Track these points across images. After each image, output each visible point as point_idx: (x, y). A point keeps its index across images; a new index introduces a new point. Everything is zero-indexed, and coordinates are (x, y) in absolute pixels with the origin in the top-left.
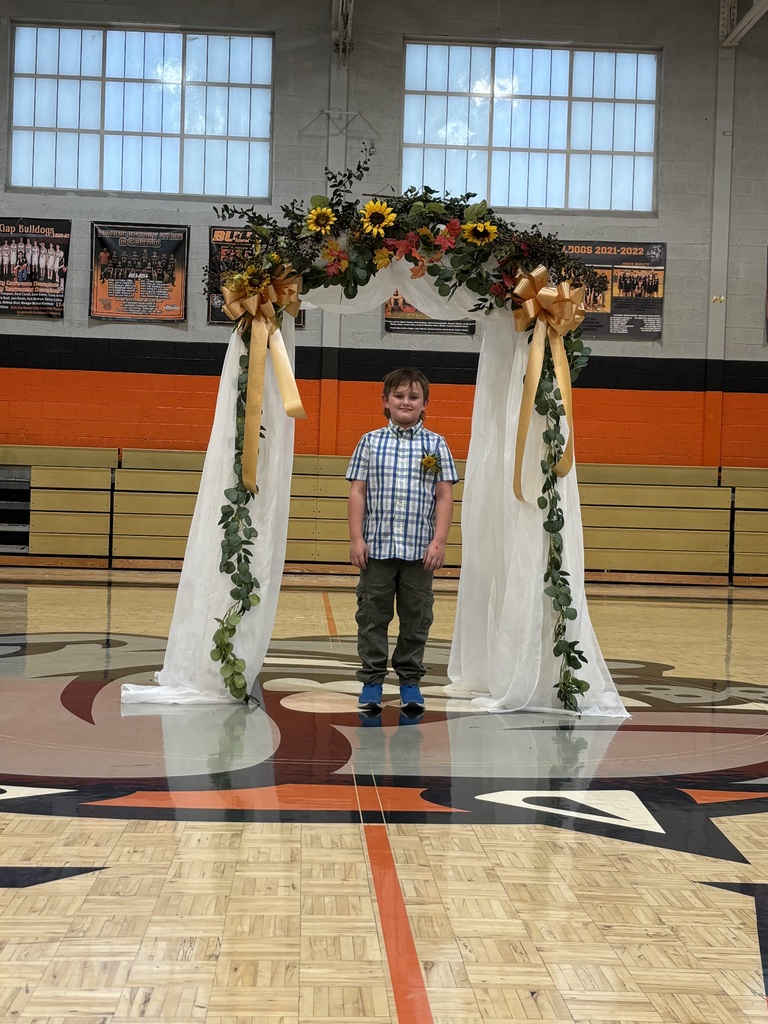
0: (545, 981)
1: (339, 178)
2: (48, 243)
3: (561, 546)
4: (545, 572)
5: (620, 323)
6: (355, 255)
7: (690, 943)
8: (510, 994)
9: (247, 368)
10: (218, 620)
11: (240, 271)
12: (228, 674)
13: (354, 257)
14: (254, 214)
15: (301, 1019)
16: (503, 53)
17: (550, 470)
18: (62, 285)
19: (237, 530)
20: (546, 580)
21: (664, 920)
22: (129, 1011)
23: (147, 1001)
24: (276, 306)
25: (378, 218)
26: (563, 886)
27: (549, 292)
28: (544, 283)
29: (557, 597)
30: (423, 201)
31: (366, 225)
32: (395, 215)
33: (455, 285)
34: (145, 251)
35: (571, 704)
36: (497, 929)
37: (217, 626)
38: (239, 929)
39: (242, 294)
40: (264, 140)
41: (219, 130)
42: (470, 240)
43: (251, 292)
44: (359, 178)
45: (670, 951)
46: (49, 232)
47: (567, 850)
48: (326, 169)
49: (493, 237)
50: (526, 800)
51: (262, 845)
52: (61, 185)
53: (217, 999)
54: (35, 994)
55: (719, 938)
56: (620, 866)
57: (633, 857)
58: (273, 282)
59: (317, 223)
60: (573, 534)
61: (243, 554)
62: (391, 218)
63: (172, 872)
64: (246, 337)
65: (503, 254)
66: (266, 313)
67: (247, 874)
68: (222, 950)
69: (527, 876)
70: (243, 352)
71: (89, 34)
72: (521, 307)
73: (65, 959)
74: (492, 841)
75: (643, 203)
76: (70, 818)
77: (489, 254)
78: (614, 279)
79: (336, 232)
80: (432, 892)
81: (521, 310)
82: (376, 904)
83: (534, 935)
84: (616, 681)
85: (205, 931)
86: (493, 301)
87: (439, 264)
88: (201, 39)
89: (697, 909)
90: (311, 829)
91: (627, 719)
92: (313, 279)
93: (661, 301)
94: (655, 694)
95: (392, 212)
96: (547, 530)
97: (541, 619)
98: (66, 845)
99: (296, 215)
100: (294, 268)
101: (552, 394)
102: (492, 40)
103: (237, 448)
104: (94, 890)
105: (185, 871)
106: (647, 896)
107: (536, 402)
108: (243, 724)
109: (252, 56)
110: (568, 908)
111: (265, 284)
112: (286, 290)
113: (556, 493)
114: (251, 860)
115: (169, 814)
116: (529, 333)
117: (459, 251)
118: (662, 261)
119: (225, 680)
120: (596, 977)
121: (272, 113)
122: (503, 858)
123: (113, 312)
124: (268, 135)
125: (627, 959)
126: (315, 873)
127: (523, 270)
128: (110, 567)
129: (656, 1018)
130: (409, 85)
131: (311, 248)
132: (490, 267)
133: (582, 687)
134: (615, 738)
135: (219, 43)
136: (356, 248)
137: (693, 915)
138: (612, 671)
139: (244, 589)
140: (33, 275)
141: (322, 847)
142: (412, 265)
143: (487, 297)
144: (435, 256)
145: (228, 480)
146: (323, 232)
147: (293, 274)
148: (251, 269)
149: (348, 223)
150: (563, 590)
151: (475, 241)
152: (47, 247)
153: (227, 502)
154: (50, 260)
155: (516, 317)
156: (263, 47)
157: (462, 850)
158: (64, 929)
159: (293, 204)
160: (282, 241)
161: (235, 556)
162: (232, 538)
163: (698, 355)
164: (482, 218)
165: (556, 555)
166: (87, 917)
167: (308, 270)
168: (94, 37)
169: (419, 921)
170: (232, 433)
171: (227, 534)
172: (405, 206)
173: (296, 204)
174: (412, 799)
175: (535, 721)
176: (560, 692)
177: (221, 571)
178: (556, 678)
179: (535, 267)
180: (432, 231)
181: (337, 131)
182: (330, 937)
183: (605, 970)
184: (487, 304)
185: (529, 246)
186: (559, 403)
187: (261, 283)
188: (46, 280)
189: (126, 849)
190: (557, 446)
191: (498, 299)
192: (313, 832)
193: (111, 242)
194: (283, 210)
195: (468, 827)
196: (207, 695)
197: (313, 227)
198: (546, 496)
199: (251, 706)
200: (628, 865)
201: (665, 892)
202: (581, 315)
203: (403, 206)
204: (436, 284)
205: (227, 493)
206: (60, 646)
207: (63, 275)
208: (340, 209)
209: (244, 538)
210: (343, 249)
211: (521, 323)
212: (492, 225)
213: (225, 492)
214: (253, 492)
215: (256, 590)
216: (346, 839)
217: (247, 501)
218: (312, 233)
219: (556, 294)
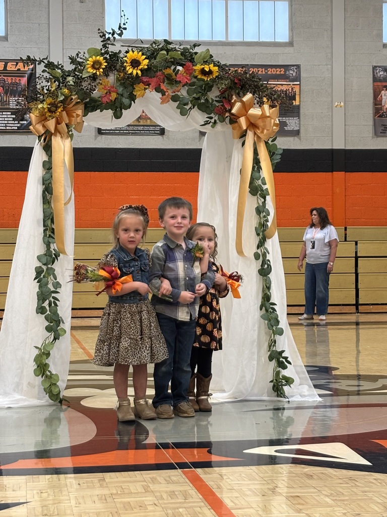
1: (107, 36)
3: (270, 285)
4: (260, 304)
6: (122, 89)
9: (49, 169)
10: (37, 347)
11: (42, 102)
12: (47, 385)
13: (120, 90)
14: (48, 62)
17: (261, 234)
19: (47, 284)
20: (261, 309)
24: (67, 125)
25: (136, 63)
26: (322, 495)
27: (255, 111)
28: (251, 105)
29: (269, 320)
30: (166, 50)
31: (128, 68)
32: (147, 61)
33: (190, 108)
35: (282, 393)
37: (37, 352)
39: (43, 118)
42: (199, 77)
43: (50, 116)
44: (120, 35)
47: (315, 477)
48: (98, 29)
49: (215, 74)
50: (276, 451)
51: (121, 485)
56: (351, 483)
57: (357, 478)
58: (64, 108)
59: (93, 67)
60: (278, 276)
61: (53, 300)
62: (145, 63)
63: (73, 502)
64: (48, 148)
65: (223, 86)
66: (61, 131)
67: (122, 500)
69: (297, 491)
70: (45, 158)
72: (237, 122)
74: (266, 474)
75: (283, 35)
77: (212, 86)
79: (106, 74)
80: (244, 503)
81: (236, 124)
86: (216, 118)
87: (179, 94)
90: (149, 474)
91: (320, 402)
92: (91, 106)
93: (298, 107)
94: (333, 386)
95: (146, 58)
96: (261, 275)
97: (256, 337)
99: (78, 62)
100: (79, 99)
101: (260, 181)
103: (44, 226)
104: (29, 514)
105: (81, 501)
106: (375, 498)
107: (249, 187)
110: (330, 506)
111: (59, 110)
112: (75, 115)
113: (266, 249)
114: (119, 492)
116: (242, 139)
117: (192, 84)
118: (298, 78)
119: (45, 390)
122: (278, 483)
126: (165, 497)
127: (236, 97)
131: (90, 84)
132: (213, 95)
133: (289, 381)
134: (312, 414)
136: (121, 84)
139: (54, 325)
141: (161, 483)
142: (160, 95)
143: (212, 115)
144: (175, 88)
145: (40, 249)
146: (98, 73)
147: (78, 103)
148: (49, 100)
149: (115, 67)
150: (273, 315)
151: (203, 77)
153: (39, 264)
155: (233, 129)
157: (250, 480)
159: (77, 55)
160: (70, 80)
161: (47, 302)
162: (44, 289)
163: (327, 146)
164: (207, 61)
165: (267, 291)
167: (88, 100)
170: (41, 216)
171: (40, 287)
172: (153, 54)
173: (79, 55)
174: (203, 455)
176: (274, 386)
177: (37, 313)
178: (271, 376)
179: (244, 95)
180: (174, 72)
184: (213, 121)
185: (240, 80)
186: (265, 187)
187: (56, 110)
190: (265, 217)
191: (220, 117)
194: (70, 58)
195: (247, 468)
197: (91, 70)
202: (277, 126)
203: (152, 54)
204: (178, 108)
205: (39, 258)
208: (108, 57)
209: (52, 289)
210: (112, 85)
211: (237, 133)
212: (214, 66)
213: (38, 257)
214: (57, 256)
215: (62, 325)
216: (174, 478)
217: (53, 263)
218: (90, 74)
219: (260, 113)
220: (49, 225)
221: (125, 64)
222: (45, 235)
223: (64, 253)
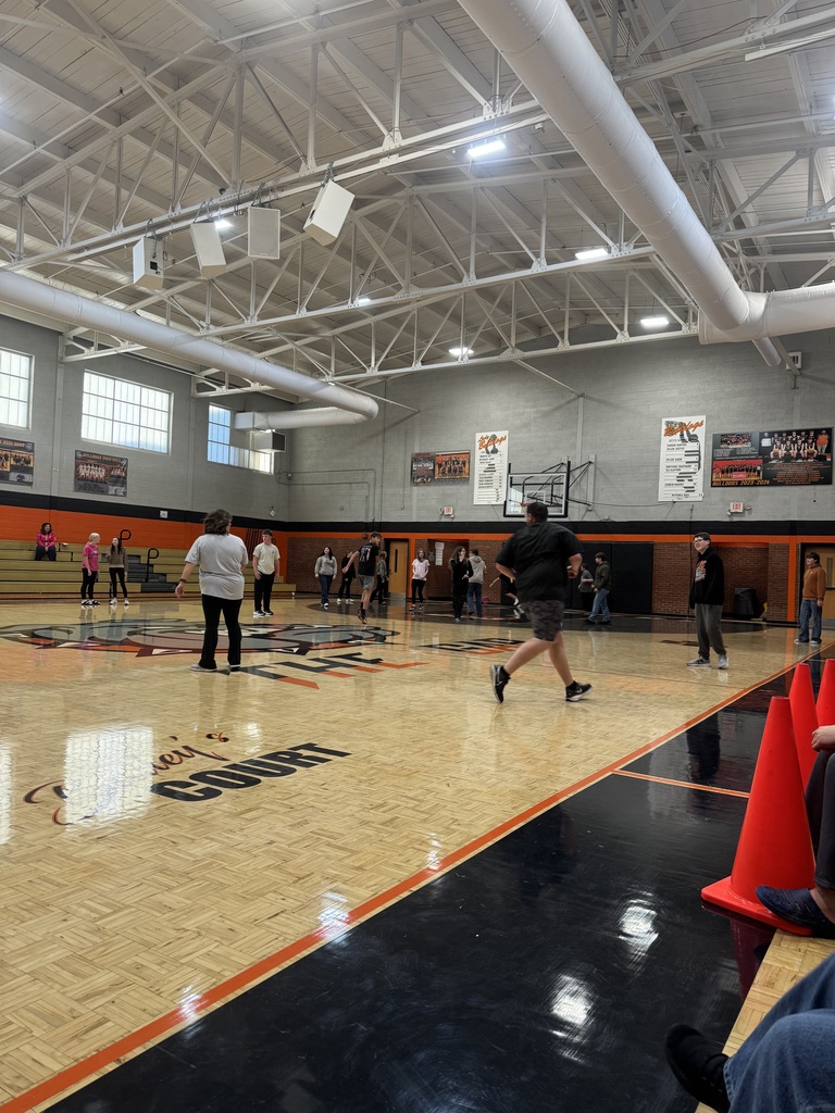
5: (13, 476)
75: (22, 424)
78: (11, 456)
93: (32, 468)
118: (32, 451)
163: (48, 494)
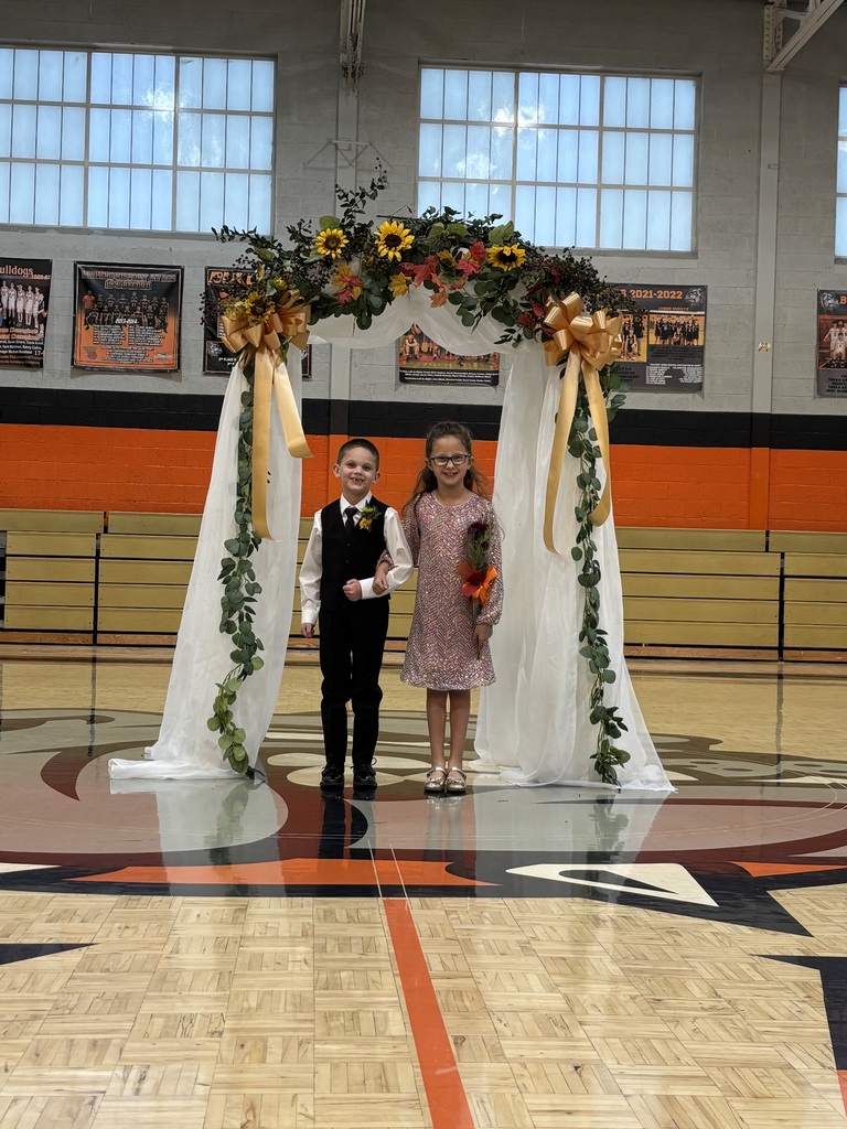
0: (592, 1055)
1: (351, 197)
2: (26, 285)
3: (598, 602)
4: (580, 630)
5: (657, 373)
6: (369, 281)
7: (750, 1017)
8: (551, 1069)
9: (251, 405)
10: (219, 685)
11: (241, 299)
12: (228, 745)
13: (367, 282)
14: (257, 236)
15: (316, 1096)
16: (527, 79)
17: (585, 518)
18: (42, 332)
19: (239, 585)
20: (581, 639)
21: (719, 993)
22: (122, 1090)
23: (142, 1079)
24: (281, 337)
25: (394, 241)
26: (607, 960)
27: (583, 322)
28: (577, 312)
29: (594, 658)
30: (444, 223)
31: (381, 248)
32: (412, 237)
33: (479, 314)
34: (134, 294)
35: (610, 776)
36: (536, 1003)
37: (216, 692)
38: (246, 1005)
39: (243, 323)
40: (265, 172)
41: (216, 162)
42: (495, 265)
43: (253, 321)
44: (373, 197)
45: (729, 1025)
46: (27, 273)
47: (609, 924)
48: (337, 186)
49: (521, 261)
50: (562, 874)
51: (268, 920)
52: (40, 222)
53: (222, 1076)
54: (15, 1073)
55: (783, 1011)
56: (669, 939)
57: (683, 930)
58: (277, 310)
59: (326, 245)
60: (611, 588)
61: (245, 612)
62: (408, 241)
63: (169, 948)
64: (249, 372)
65: (533, 281)
66: (271, 344)
67: (253, 949)
68: (226, 1027)
69: (565, 950)
70: (246, 388)
71: (71, 56)
72: (552, 338)
73: (49, 1037)
74: (527, 915)
75: (682, 241)
76: (52, 895)
77: (516, 281)
78: (650, 325)
79: (347, 256)
80: (462, 966)
81: (552, 343)
82: (398, 979)
83: (577, 1010)
84: (661, 755)
85: (206, 1008)
86: (521, 332)
87: (462, 291)
88: (196, 62)
89: (759, 982)
90: (325, 903)
91: (672, 793)
92: (322, 308)
93: (702, 349)
94: (701, 768)
95: (410, 234)
96: (583, 584)
97: (575, 683)
98: (47, 922)
99: (303, 237)
100: (301, 295)
101: (587, 434)
102: (515, 63)
103: (239, 494)
104: (80, 967)
105: (183, 946)
106: (701, 970)
107: (569, 443)
108: (244, 800)
109: (252, 81)
110: (613, 981)
111: (269, 312)
112: (293, 320)
113: (592, 543)
114: (257, 935)
115: (162, 889)
116: (561, 367)
117: (483, 277)
118: (702, 306)
119: (224, 752)
120: (647, 1052)
121: (274, 144)
122: (539, 931)
123: (98, 362)
124: (269, 168)
125: (682, 1032)
126: (329, 948)
127: (554, 298)
128: (95, 643)
129: (715, 1092)
130: (423, 115)
131: (320, 273)
132: (518, 294)
133: (622, 757)
134: (660, 812)
135: (215, 66)
136: (369, 274)
137: (750, 988)
138: (657, 745)
139: (246, 652)
140: (10, 321)
141: (337, 921)
142: (431, 292)
143: (515, 327)
144: (457, 283)
145: (229, 530)
146: (333, 255)
147: (299, 302)
148: (254, 296)
149: (361, 246)
151: (501, 266)
152: (26, 290)
153: (227, 555)
154: (29, 304)
155: (547, 349)
156: (264, 71)
157: (494, 924)
158: (48, 1006)
159: (300, 224)
160: (288, 265)
161: (236, 615)
162: (233, 595)
163: (744, 408)
164: (509, 241)
165: (592, 611)
166: (73, 994)
167: (316, 298)
168: (77, 59)
169: (447, 995)
170: (234, 478)
171: (227, 590)
172: (424, 228)
173: (303, 225)
174: (436, 873)
175: (569, 795)
176: (598, 764)
177: (221, 632)
178: (594, 748)
179: (567, 295)
180: (454, 254)
181: (346, 163)
182: (348, 1012)
183: (655, 1043)
184: (515, 336)
185: (561, 272)
186: (594, 444)
187: (264, 311)
188: (24, 326)
189: (117, 925)
190: (592, 492)
191: (527, 330)
192: (325, 907)
193: (98, 286)
194: (290, 231)
195: (500, 900)
196: (205, 769)
197: (322, 251)
198: (580, 546)
199: (257, 781)
200: (678, 939)
201: (718, 964)
202: (618, 347)
203: (422, 228)
204: (458, 313)
205: (228, 545)
206: (41, 721)
207: (43, 320)
208: (352, 230)
209: (246, 595)
210: (355, 275)
211: (553, 356)
212: (518, 248)
213: (226, 543)
214: (257, 542)
215: (259, 653)
216: (364, 913)
217: (250, 553)
218: (322, 257)
219: (591, 324)
220: (247, 494)
221: (377, 242)
222: (239, 509)
223: (268, 536)
